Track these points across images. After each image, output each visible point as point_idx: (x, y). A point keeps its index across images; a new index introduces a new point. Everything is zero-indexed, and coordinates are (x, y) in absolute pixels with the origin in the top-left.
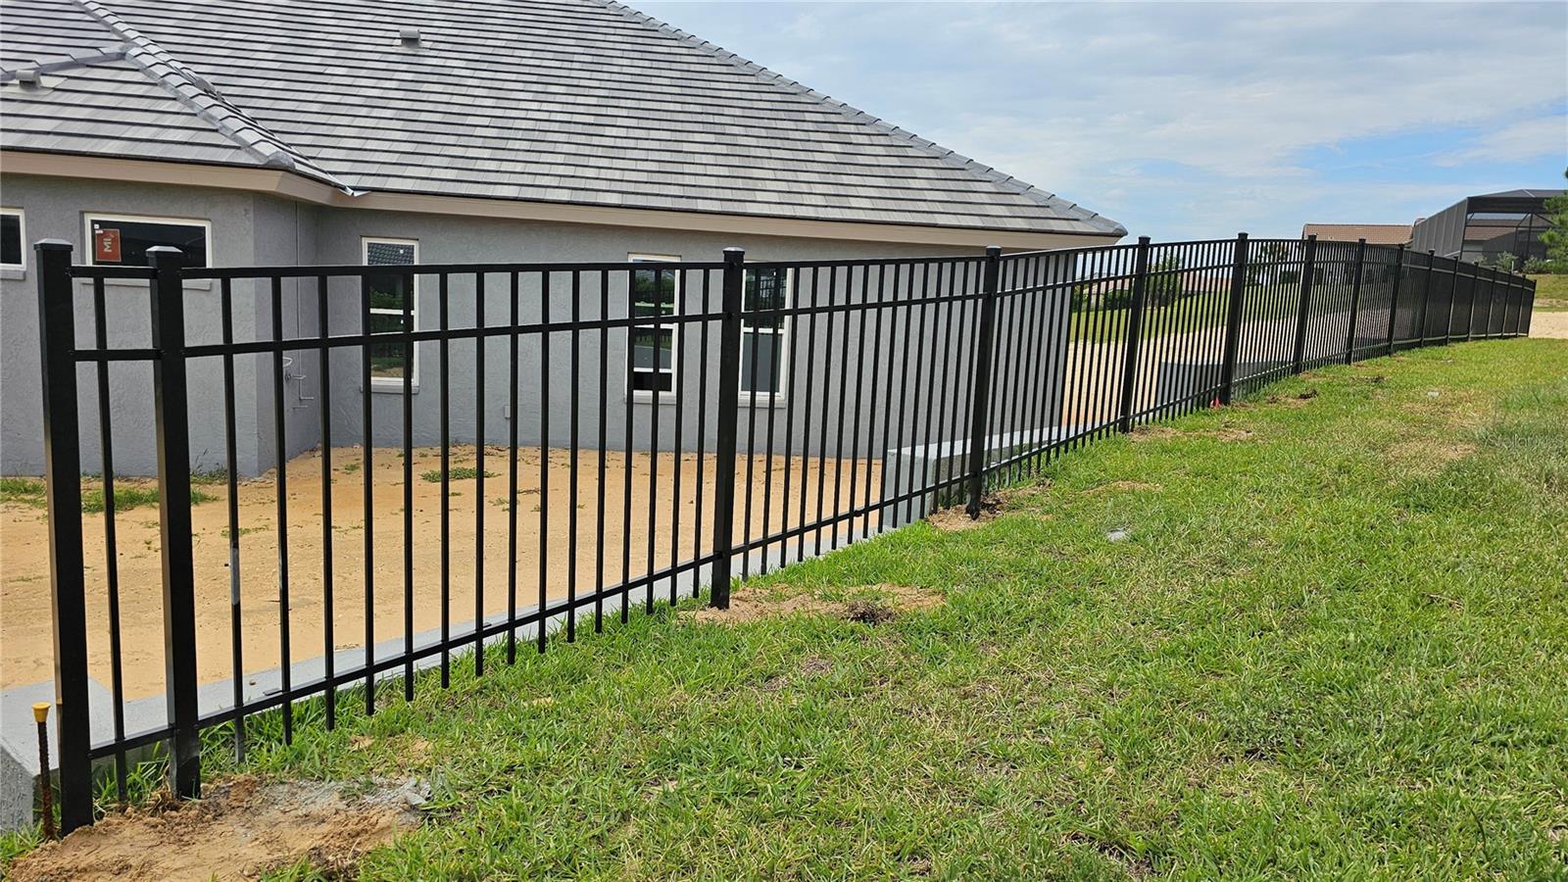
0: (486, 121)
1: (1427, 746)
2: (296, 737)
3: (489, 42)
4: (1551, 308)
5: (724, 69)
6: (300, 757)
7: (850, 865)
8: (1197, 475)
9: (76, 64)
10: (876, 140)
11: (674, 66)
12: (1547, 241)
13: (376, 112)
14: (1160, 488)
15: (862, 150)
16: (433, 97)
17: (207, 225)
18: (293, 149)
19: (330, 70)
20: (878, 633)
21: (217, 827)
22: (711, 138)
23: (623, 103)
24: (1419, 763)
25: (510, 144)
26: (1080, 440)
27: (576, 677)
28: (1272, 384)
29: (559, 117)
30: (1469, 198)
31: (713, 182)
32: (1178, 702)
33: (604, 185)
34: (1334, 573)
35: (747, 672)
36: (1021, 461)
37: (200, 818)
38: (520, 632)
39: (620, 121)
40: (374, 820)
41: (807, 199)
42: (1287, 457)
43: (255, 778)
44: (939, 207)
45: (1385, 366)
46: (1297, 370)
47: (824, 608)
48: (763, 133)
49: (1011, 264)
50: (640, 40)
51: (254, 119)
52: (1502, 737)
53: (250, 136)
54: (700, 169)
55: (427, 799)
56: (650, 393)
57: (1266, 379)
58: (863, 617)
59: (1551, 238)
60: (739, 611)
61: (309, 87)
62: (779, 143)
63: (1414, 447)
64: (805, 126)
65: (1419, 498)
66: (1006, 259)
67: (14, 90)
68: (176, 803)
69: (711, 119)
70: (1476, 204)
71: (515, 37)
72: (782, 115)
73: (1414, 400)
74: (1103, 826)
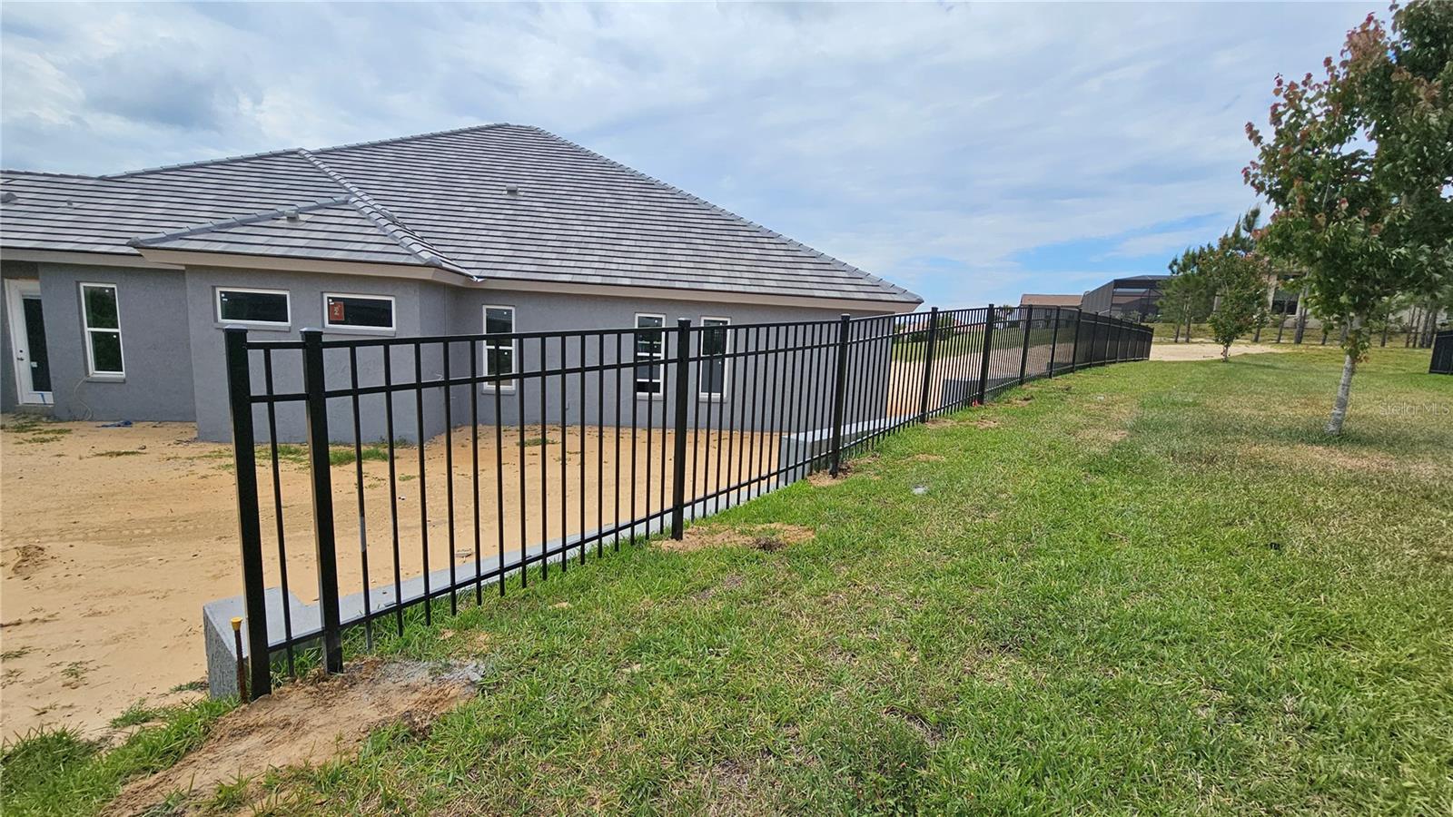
0: (554, 237)
1: (1114, 644)
2: (406, 631)
3: (557, 192)
4: (1160, 343)
5: (692, 206)
6: (407, 644)
7: (746, 731)
8: (966, 451)
9: (320, 207)
10: (779, 247)
11: (663, 205)
12: (1159, 305)
13: (491, 233)
14: (944, 459)
15: (771, 252)
16: (524, 224)
17: (393, 299)
18: (444, 255)
19: (466, 209)
20: (772, 558)
21: (351, 694)
22: (684, 246)
23: (633, 226)
24: (1110, 657)
25: (568, 250)
26: (897, 428)
27: (584, 587)
28: (1007, 392)
29: (596, 234)
30: (1115, 281)
31: (685, 271)
32: (957, 609)
33: (621, 274)
34: (1050, 517)
35: (690, 585)
36: (864, 442)
37: (341, 687)
38: (550, 560)
39: (631, 237)
40: (446, 692)
41: (739, 281)
42: (1018, 439)
43: (378, 659)
44: (816, 286)
45: (1073, 380)
46: (1021, 383)
47: (741, 540)
48: (714, 243)
49: (856, 324)
50: (643, 190)
51: (422, 238)
52: (1160, 637)
53: (417, 248)
54: (677, 264)
55: (482, 676)
56: (647, 394)
57: (1004, 388)
58: (764, 547)
59: (1161, 303)
60: (690, 542)
61: (454, 219)
62: (723, 249)
63: (1092, 433)
64: (739, 239)
65: (1097, 466)
66: (853, 322)
67: (283, 222)
68: (327, 676)
69: (683, 235)
70: (1119, 283)
71: (572, 189)
72: (725, 232)
73: (1090, 402)
74: (910, 702)
